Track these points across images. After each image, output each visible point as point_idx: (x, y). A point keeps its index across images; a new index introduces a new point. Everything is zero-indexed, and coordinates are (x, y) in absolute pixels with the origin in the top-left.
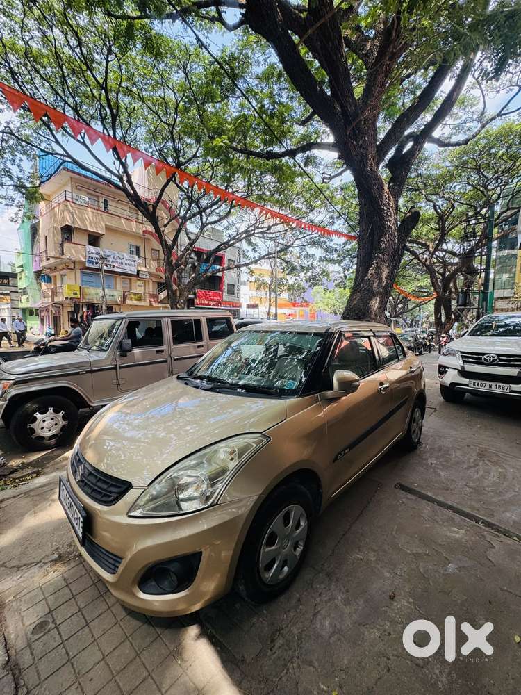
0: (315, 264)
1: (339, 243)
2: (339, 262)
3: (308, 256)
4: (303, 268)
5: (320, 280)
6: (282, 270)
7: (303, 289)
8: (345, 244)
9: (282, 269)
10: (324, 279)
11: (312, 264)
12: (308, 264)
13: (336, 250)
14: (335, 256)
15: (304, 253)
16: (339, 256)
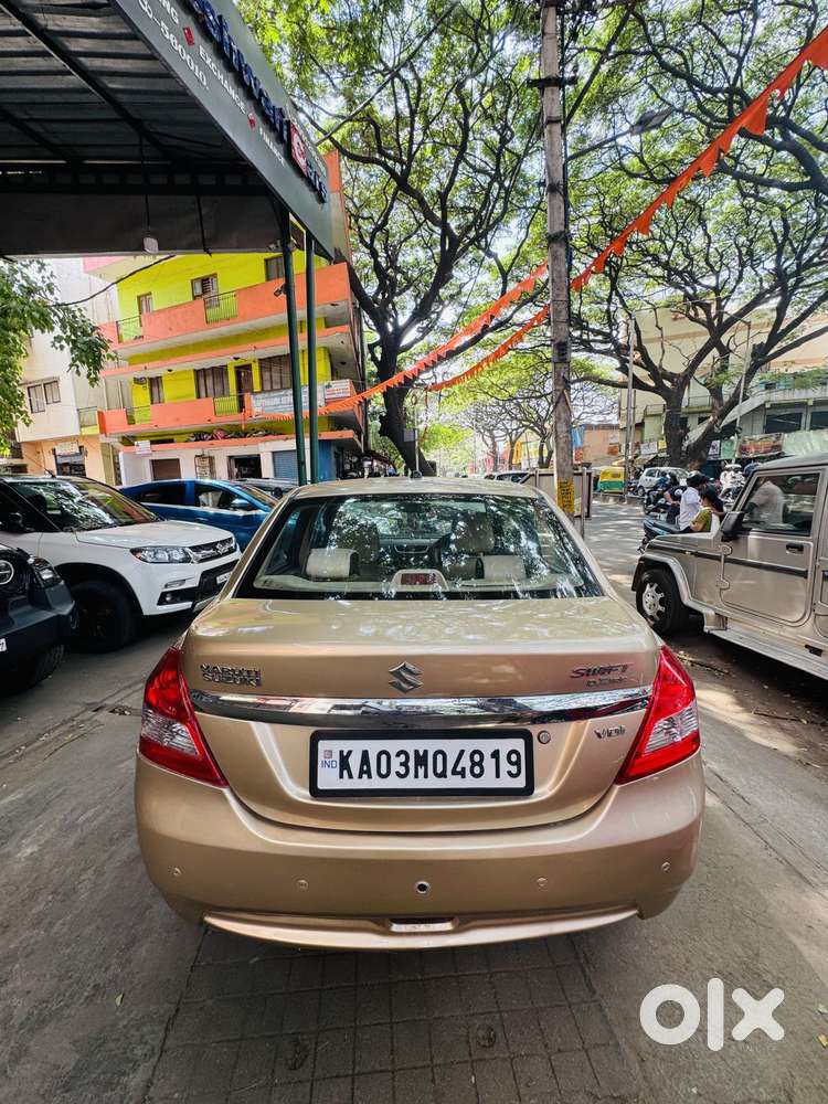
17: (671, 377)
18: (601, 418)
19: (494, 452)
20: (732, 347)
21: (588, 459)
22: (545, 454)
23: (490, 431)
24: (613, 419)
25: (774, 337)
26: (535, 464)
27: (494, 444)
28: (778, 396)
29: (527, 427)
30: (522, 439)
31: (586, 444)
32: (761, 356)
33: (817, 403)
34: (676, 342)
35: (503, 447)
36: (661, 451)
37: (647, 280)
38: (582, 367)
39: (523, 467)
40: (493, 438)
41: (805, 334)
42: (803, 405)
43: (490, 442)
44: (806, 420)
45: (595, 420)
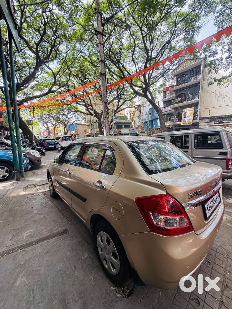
17: (98, 114)
18: (80, 122)
19: (48, 130)
20: (110, 109)
21: (78, 133)
22: (66, 131)
23: (46, 123)
24: (83, 123)
25: (118, 108)
26: (63, 134)
27: (48, 127)
28: (119, 121)
29: (59, 122)
30: (58, 126)
31: (77, 128)
32: (115, 112)
33: (125, 123)
34: (98, 105)
35: (51, 128)
36: (97, 131)
37: (89, 89)
38: (75, 108)
39: (58, 134)
40: (47, 125)
41: (123, 108)
42: (122, 123)
43: (46, 126)
44: (123, 126)
45: (78, 122)
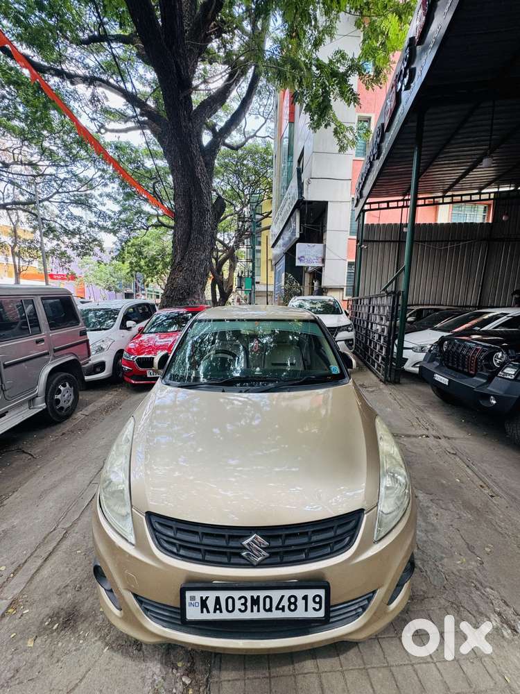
0: (83, 228)
1: (113, 210)
2: (115, 232)
3: (72, 217)
4: (67, 232)
5: (92, 250)
6: (31, 230)
7: (69, 257)
8: (120, 213)
9: (31, 227)
10: (97, 249)
11: (78, 228)
12: (74, 227)
13: (110, 218)
14: (109, 224)
15: (66, 213)
16: (114, 224)
